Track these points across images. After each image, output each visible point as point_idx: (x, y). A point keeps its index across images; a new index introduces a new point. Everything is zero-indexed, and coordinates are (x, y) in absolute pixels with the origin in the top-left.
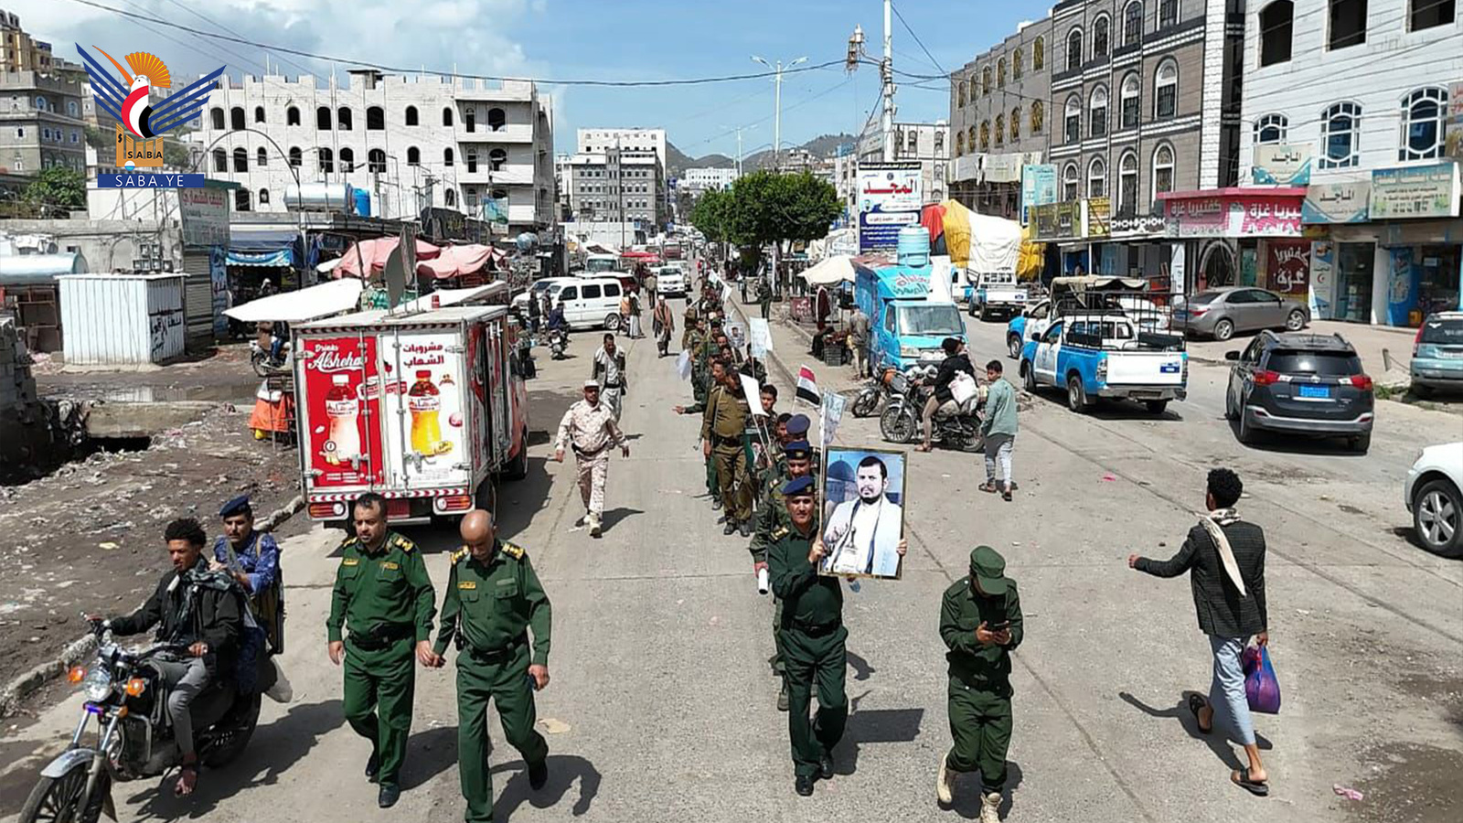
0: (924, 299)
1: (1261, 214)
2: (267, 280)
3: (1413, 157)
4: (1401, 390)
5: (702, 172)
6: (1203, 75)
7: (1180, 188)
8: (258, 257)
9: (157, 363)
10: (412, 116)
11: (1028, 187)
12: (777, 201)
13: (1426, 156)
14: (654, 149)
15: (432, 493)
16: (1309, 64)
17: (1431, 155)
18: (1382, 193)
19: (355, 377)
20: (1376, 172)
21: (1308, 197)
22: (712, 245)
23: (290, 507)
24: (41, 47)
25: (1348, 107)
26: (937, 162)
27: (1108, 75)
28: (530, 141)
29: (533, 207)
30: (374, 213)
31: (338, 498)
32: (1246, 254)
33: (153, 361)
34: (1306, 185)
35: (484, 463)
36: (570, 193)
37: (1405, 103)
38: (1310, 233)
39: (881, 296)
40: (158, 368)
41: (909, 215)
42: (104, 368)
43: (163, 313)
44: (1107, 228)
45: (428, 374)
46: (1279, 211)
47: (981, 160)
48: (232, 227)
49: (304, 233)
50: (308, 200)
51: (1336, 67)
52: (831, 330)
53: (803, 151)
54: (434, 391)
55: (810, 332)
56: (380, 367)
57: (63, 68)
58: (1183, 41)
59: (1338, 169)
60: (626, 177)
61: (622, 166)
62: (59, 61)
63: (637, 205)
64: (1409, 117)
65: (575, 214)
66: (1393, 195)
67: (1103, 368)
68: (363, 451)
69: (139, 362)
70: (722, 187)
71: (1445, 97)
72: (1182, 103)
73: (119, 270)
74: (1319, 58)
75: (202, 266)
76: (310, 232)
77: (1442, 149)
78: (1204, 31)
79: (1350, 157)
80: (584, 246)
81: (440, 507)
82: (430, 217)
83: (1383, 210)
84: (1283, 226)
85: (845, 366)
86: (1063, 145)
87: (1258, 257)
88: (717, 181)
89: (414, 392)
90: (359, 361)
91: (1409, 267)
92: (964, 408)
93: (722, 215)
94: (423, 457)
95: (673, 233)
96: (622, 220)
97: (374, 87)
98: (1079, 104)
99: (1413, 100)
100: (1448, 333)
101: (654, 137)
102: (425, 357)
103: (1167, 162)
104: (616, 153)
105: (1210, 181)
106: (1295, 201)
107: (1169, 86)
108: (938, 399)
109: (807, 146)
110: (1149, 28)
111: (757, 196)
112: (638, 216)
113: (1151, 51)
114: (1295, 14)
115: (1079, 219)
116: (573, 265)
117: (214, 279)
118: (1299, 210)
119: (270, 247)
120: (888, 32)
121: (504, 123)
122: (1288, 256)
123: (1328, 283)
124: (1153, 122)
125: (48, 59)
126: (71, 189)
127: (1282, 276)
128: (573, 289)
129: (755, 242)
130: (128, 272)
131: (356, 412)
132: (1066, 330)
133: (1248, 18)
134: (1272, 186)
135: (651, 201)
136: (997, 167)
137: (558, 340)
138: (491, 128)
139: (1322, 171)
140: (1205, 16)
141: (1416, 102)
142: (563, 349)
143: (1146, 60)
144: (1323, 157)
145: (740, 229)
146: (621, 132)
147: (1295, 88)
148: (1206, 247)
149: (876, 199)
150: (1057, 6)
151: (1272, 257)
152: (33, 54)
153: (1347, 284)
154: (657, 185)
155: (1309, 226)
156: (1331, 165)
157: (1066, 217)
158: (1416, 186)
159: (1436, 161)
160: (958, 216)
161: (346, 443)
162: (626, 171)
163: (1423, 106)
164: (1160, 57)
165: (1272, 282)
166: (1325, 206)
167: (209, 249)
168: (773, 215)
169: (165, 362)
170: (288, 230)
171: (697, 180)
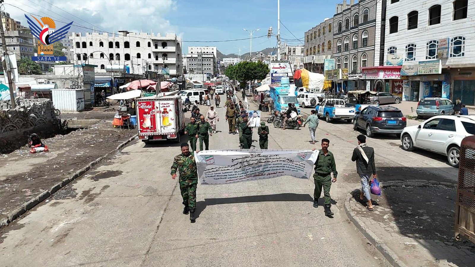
0: (288, 95)
1: (388, 73)
2: (103, 91)
3: (430, 58)
4: (415, 117)
5: (228, 59)
6: (375, 35)
7: (369, 66)
8: (100, 84)
9: (78, 111)
10: (138, 44)
11: (326, 65)
12: (251, 69)
13: (433, 58)
14: (213, 53)
15: (167, 134)
16: (403, 33)
17: (434, 58)
18: (421, 68)
19: (150, 110)
20: (420, 62)
21: (402, 68)
22: (231, 81)
23: (130, 139)
24: (17, 23)
25: (413, 45)
26: (302, 57)
27: (349, 34)
28: (175, 51)
29: (176, 70)
30: (131, 72)
31: (146, 135)
32: (387, 83)
33: (77, 111)
34: (402, 65)
35: (178, 128)
36: (186, 66)
37: (428, 44)
38: (402, 78)
39: (276, 94)
40: (79, 113)
41: (285, 74)
42: (64, 113)
43: (79, 99)
44: (347, 77)
45: (166, 109)
46: (394, 72)
47: (313, 57)
48: (95, 77)
49: (113, 78)
50: (114, 69)
51: (409, 34)
52: (264, 103)
53: (261, 53)
54: (167, 113)
55: (258, 104)
56: (155, 107)
57: (23, 29)
58: (369, 26)
59: (410, 61)
60: (204, 61)
61: (203, 57)
62: (22, 27)
63: (208, 69)
64: (428, 48)
65: (187, 72)
66: (424, 68)
67: (334, 111)
68: (151, 125)
69: (73, 111)
70: (235, 64)
71: (438, 43)
72: (369, 43)
73: (67, 88)
74: (405, 32)
75: (88, 87)
76: (115, 78)
77: (437, 56)
78: (375, 24)
79: (413, 58)
80: (192, 81)
81: (169, 137)
82: (147, 73)
83: (421, 72)
84: (395, 76)
85: (268, 112)
86: (337, 53)
87: (390, 84)
88: (233, 62)
89: (163, 113)
90: (151, 106)
91: (429, 87)
92: (294, 119)
93: (234, 72)
94: (165, 126)
95: (219, 77)
96: (203, 73)
97: (126, 36)
98: (341, 42)
99: (430, 43)
100: (426, 103)
101: (213, 49)
102: (166, 106)
103: (365, 59)
104: (201, 54)
105: (377, 64)
106: (398, 70)
107: (366, 38)
108: (287, 117)
109: (263, 51)
110: (360, 22)
111: (244, 68)
112: (208, 72)
113: (361, 28)
114: (399, 20)
115: (339, 74)
116: (188, 87)
117: (91, 90)
118: (400, 72)
119: (104, 82)
120: (279, 28)
121: (167, 46)
122: (398, 84)
123: (408, 91)
124: (361, 48)
125: (19, 26)
126: (33, 65)
127: (396, 89)
128: (191, 93)
129: (245, 80)
130: (70, 89)
131: (150, 117)
132: (326, 103)
133: (386, 21)
134: (392, 66)
135: (212, 68)
136: (317, 59)
137: (188, 106)
138: (162, 47)
139: (406, 62)
140: (376, 19)
141: (431, 44)
142: (189, 108)
143: (359, 31)
144: (406, 58)
145: (239, 77)
146: (202, 47)
147: (398, 40)
148: (376, 82)
149: (275, 70)
150: (335, 15)
151: (393, 84)
152: (15, 24)
153: (414, 91)
154: (214, 63)
155: (403, 76)
156: (408, 60)
157: (335, 74)
158: (430, 66)
159: (435, 59)
160: (305, 73)
161: (148, 123)
162: (204, 59)
163: (432, 45)
164: (363, 30)
165: (393, 91)
166: (406, 71)
167: (90, 83)
168: (249, 73)
169: (80, 111)
170: (108, 77)
171: (226, 62)
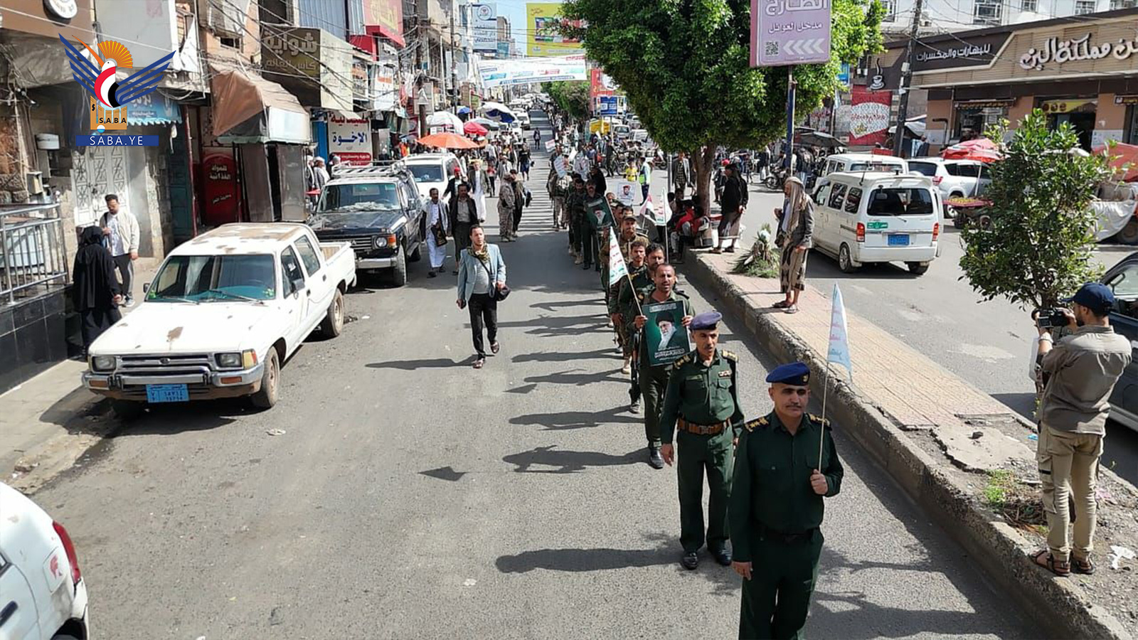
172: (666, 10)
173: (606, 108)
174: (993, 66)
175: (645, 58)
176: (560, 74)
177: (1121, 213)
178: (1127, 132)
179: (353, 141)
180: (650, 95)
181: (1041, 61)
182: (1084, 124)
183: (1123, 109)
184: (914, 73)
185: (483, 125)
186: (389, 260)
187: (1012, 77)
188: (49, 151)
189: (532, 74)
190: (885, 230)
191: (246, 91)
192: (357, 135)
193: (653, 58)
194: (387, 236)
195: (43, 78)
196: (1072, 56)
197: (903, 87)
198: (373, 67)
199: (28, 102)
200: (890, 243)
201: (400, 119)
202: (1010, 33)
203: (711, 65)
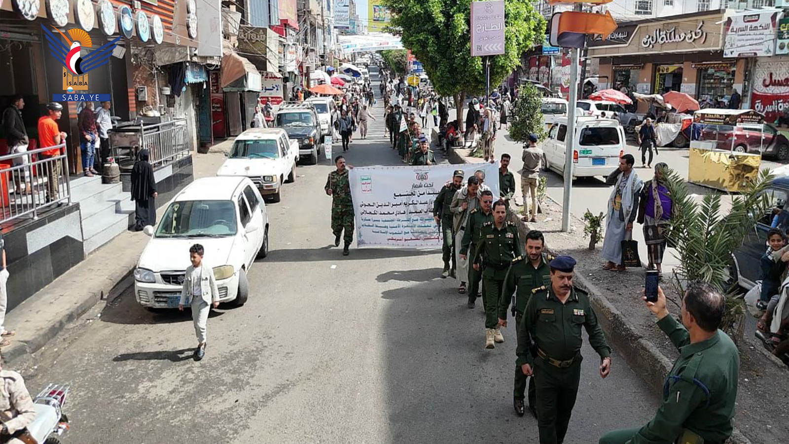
172: (437, 26)
173: (416, 68)
174: (630, 44)
175: (428, 49)
176: (388, 46)
177: (674, 130)
178: (698, 85)
179: (272, 90)
180: (431, 67)
181: (652, 42)
182: (677, 80)
183: (695, 71)
184: (589, 48)
185: (342, 79)
186: (310, 150)
187: (638, 52)
188: (167, 95)
189: (372, 45)
190: (590, 155)
191: (237, 64)
192: (274, 86)
193: (432, 49)
194: (309, 138)
195: (168, 61)
196: (667, 39)
197: (584, 56)
198: (286, 46)
199: (160, 72)
200: (594, 164)
201: (296, 75)
202: (637, 26)
203: (459, 52)
